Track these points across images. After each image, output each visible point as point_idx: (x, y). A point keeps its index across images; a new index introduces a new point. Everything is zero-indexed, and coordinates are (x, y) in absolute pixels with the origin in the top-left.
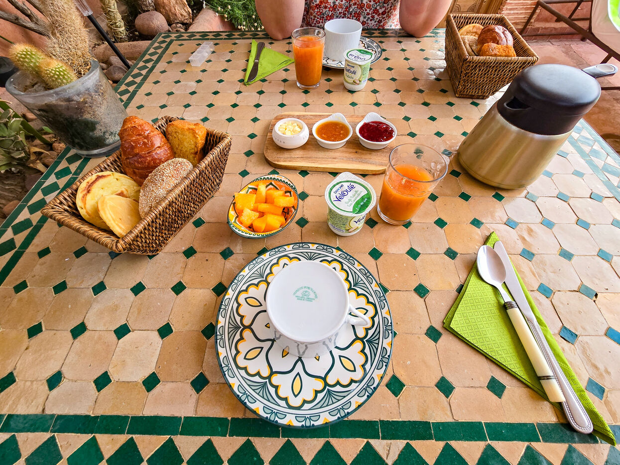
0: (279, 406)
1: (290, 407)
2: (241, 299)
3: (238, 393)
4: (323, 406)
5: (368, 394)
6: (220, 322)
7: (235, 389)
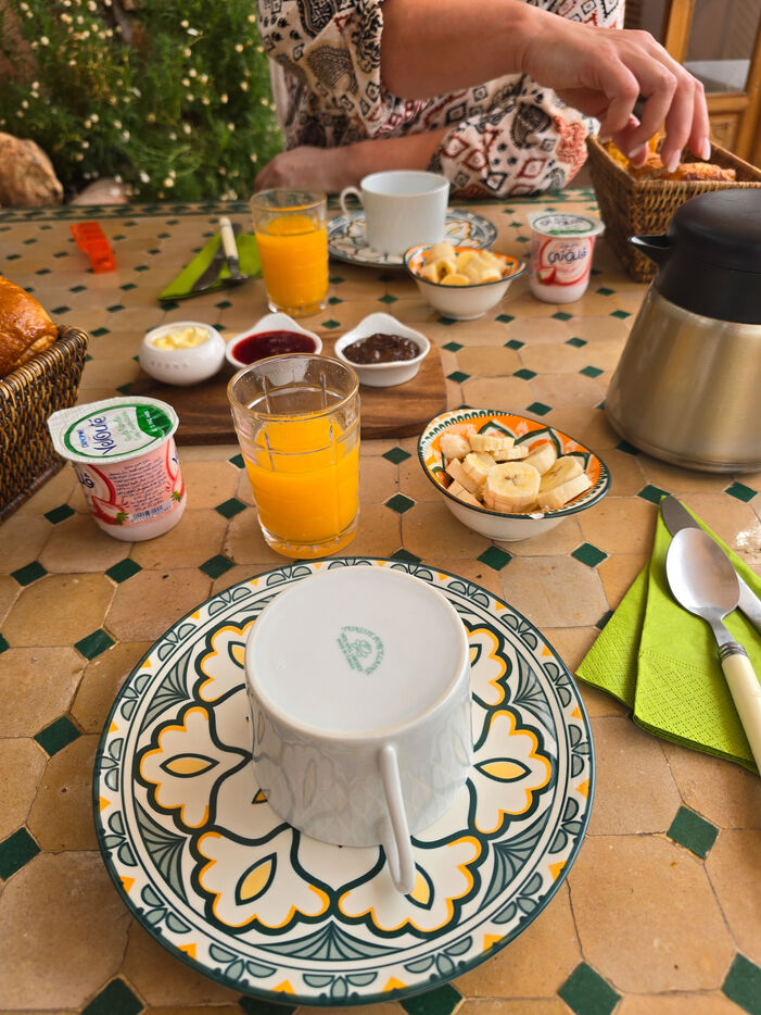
0: (186, 902)
1: (211, 918)
2: (220, 641)
3: (105, 826)
4: (300, 954)
5: (437, 973)
6: (149, 665)
7: (105, 815)
